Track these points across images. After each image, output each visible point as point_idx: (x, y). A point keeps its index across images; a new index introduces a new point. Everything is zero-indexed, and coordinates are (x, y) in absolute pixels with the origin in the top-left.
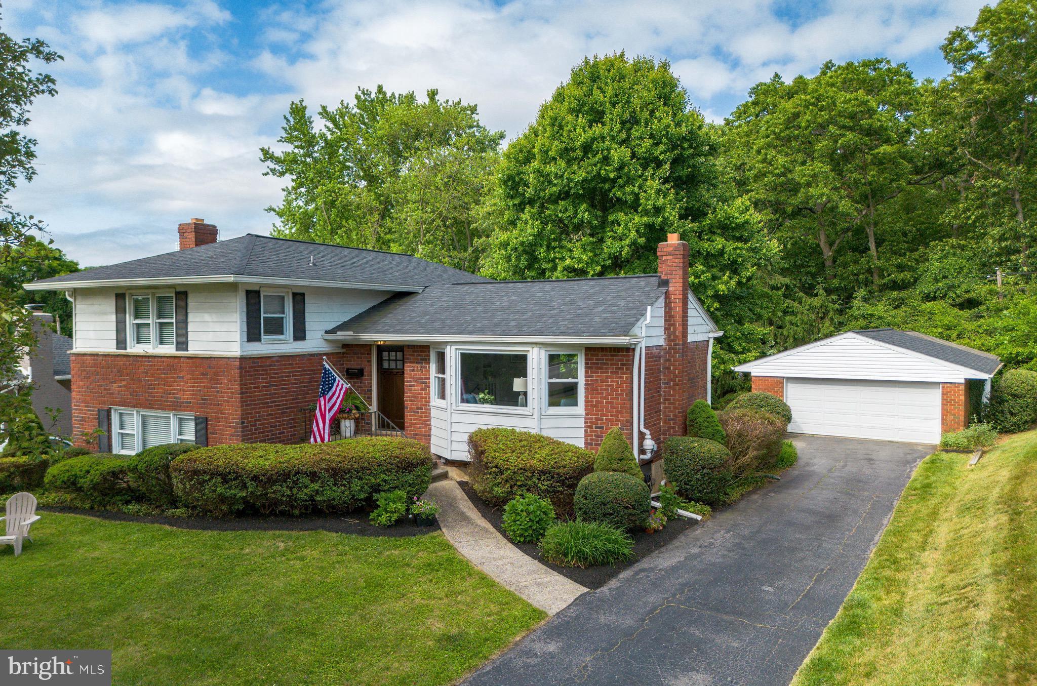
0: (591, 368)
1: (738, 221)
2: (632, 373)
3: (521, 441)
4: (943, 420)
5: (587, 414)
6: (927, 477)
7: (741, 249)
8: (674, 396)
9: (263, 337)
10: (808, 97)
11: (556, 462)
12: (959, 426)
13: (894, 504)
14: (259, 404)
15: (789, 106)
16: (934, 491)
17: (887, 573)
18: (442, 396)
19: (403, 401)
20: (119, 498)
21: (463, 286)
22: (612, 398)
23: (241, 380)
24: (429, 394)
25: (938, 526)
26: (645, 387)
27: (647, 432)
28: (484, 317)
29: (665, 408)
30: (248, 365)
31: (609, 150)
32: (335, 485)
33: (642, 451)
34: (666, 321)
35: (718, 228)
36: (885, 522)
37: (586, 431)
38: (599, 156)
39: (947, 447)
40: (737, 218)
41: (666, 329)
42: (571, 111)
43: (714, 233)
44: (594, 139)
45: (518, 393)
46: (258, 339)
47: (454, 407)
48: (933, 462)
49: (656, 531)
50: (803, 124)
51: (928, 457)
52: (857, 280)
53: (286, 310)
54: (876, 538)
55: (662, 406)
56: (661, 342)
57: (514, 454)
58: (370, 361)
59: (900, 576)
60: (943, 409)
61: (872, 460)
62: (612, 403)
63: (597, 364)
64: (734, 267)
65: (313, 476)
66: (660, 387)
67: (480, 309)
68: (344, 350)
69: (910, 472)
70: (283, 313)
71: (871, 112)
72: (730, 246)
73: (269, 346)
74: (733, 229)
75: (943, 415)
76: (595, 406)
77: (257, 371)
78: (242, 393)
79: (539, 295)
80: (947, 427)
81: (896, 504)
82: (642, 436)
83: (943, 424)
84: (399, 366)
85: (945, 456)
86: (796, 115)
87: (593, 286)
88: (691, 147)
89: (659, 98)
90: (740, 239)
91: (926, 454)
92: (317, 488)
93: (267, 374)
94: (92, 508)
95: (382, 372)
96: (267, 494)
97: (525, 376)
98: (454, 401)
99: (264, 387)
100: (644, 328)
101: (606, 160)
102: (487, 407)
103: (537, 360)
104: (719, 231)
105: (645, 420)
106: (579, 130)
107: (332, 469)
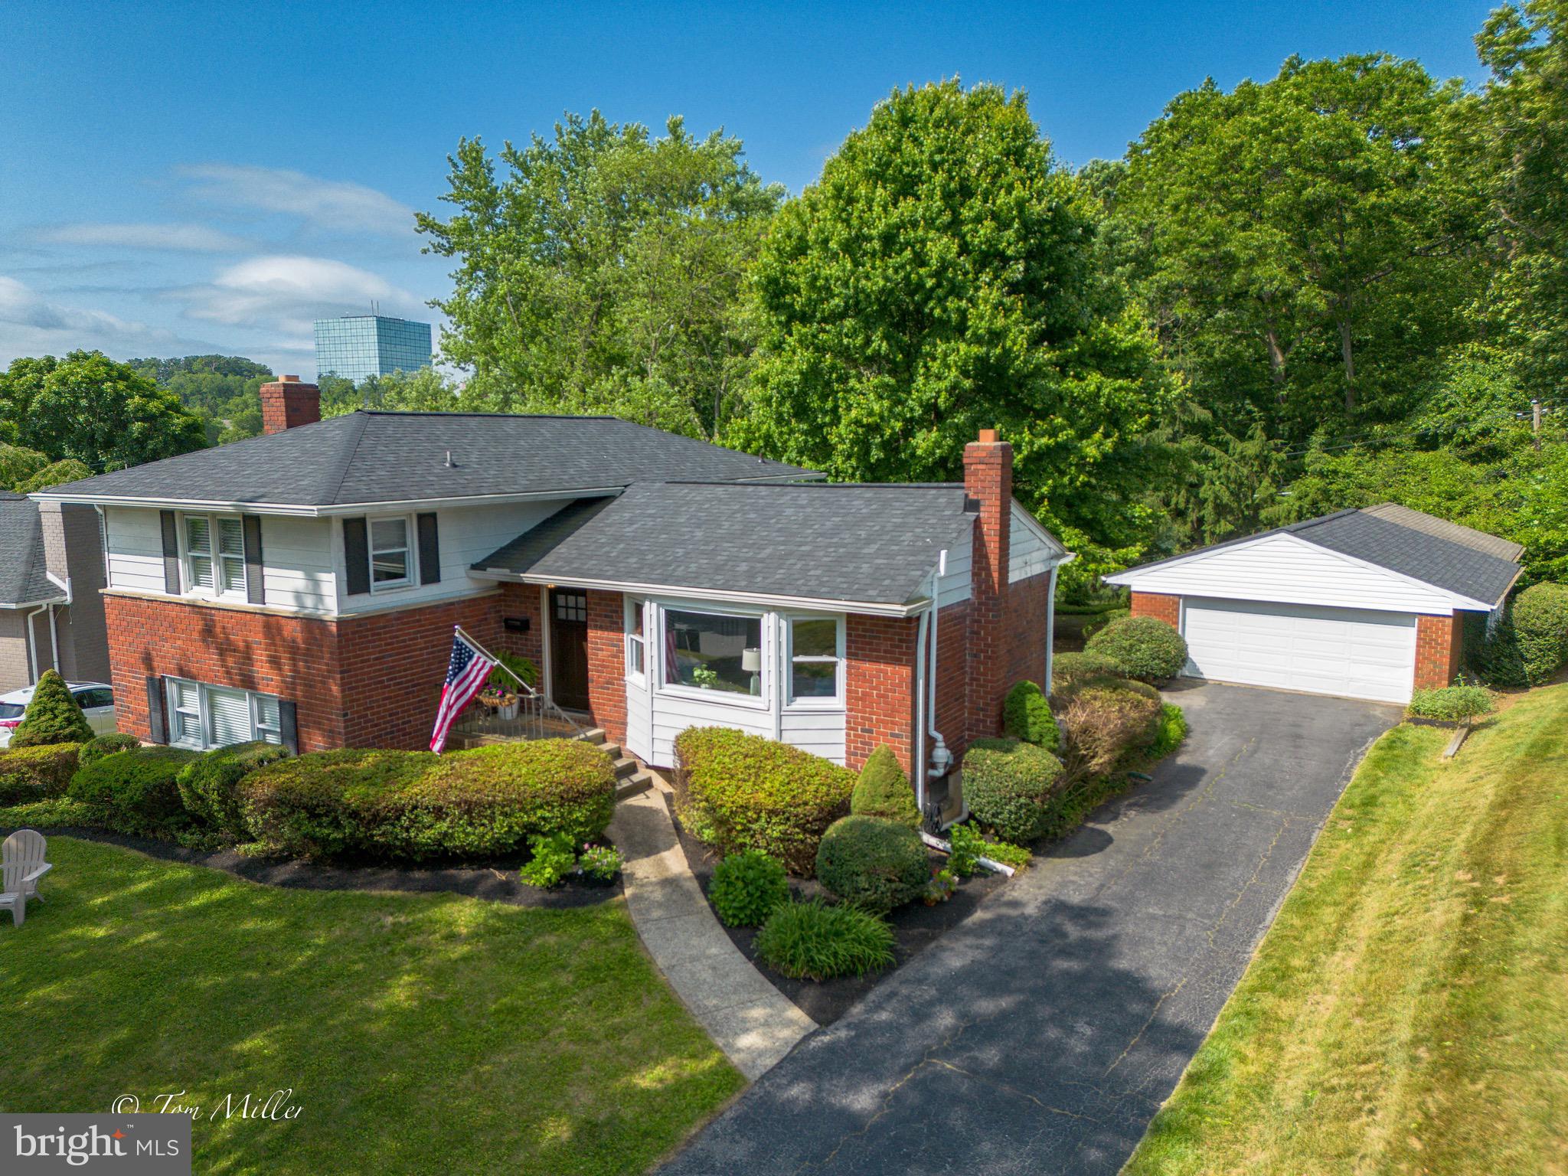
0: (856, 642)
1: (1124, 345)
2: (915, 653)
3: (746, 756)
4: (1417, 669)
5: (850, 710)
6: (1375, 781)
7: (1128, 390)
8: (985, 674)
9: (373, 584)
10: (1257, 119)
11: (794, 797)
12: (1440, 679)
13: (1314, 837)
14: (369, 685)
15: (1227, 132)
16: (1379, 811)
17: (1268, 1001)
18: (641, 668)
19: (586, 670)
20: (172, 819)
21: (682, 486)
22: (886, 690)
23: (341, 653)
24: (623, 663)
25: (1368, 894)
26: (937, 668)
27: (939, 737)
28: (703, 552)
29: (972, 691)
30: (352, 629)
31: (923, 242)
32: (471, 824)
33: (930, 764)
34: (974, 562)
35: (1091, 356)
36: (1290, 879)
37: (848, 735)
38: (908, 253)
39: (1418, 717)
40: (1122, 340)
41: (974, 574)
42: (869, 175)
43: (1086, 365)
44: (901, 226)
45: (750, 674)
46: (366, 589)
47: (656, 689)
48: (1391, 745)
49: (940, 902)
50: (1247, 165)
51: (1385, 735)
52: (1319, 409)
53: (409, 541)
54: (1269, 917)
55: (967, 689)
56: (967, 594)
57: (734, 783)
58: (538, 609)
59: (1286, 1009)
60: (1418, 653)
61: (1299, 737)
62: (885, 697)
63: (864, 636)
64: (1114, 418)
65: (439, 813)
66: (965, 661)
67: (699, 534)
68: (501, 591)
69: (1352, 766)
70: (404, 545)
71: (1356, 148)
72: (1110, 385)
73: (381, 599)
74: (1115, 358)
75: (1417, 661)
76: (861, 699)
77: (366, 637)
78: (342, 672)
79: (789, 511)
80: (1422, 680)
81: (1316, 837)
82: (930, 743)
83: (1417, 675)
84: (582, 618)
85: (1413, 733)
86: (1236, 150)
87: (869, 501)
88: (1054, 231)
89: (1007, 155)
90: (1126, 374)
91: (1385, 725)
92: (444, 829)
93: (380, 640)
94: (136, 834)
95: (556, 624)
96: (372, 836)
97: (759, 646)
98: (656, 681)
99: (376, 659)
100: (936, 584)
101: (920, 260)
102: (704, 693)
103: (773, 631)
104: (1093, 362)
105: (937, 717)
106: (877, 209)
107: (466, 802)
